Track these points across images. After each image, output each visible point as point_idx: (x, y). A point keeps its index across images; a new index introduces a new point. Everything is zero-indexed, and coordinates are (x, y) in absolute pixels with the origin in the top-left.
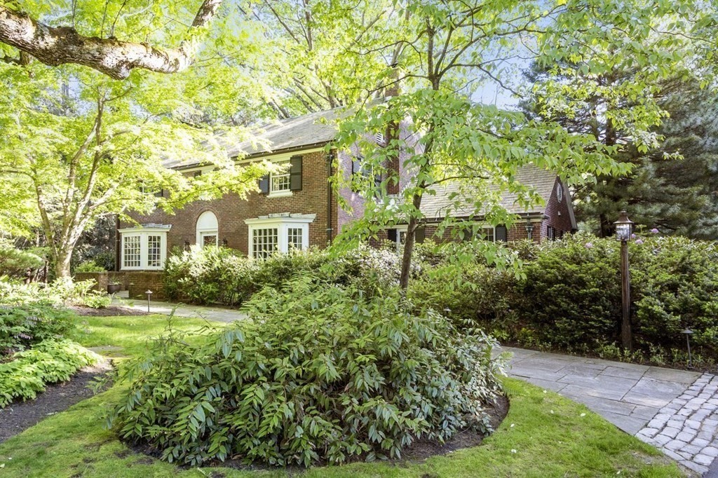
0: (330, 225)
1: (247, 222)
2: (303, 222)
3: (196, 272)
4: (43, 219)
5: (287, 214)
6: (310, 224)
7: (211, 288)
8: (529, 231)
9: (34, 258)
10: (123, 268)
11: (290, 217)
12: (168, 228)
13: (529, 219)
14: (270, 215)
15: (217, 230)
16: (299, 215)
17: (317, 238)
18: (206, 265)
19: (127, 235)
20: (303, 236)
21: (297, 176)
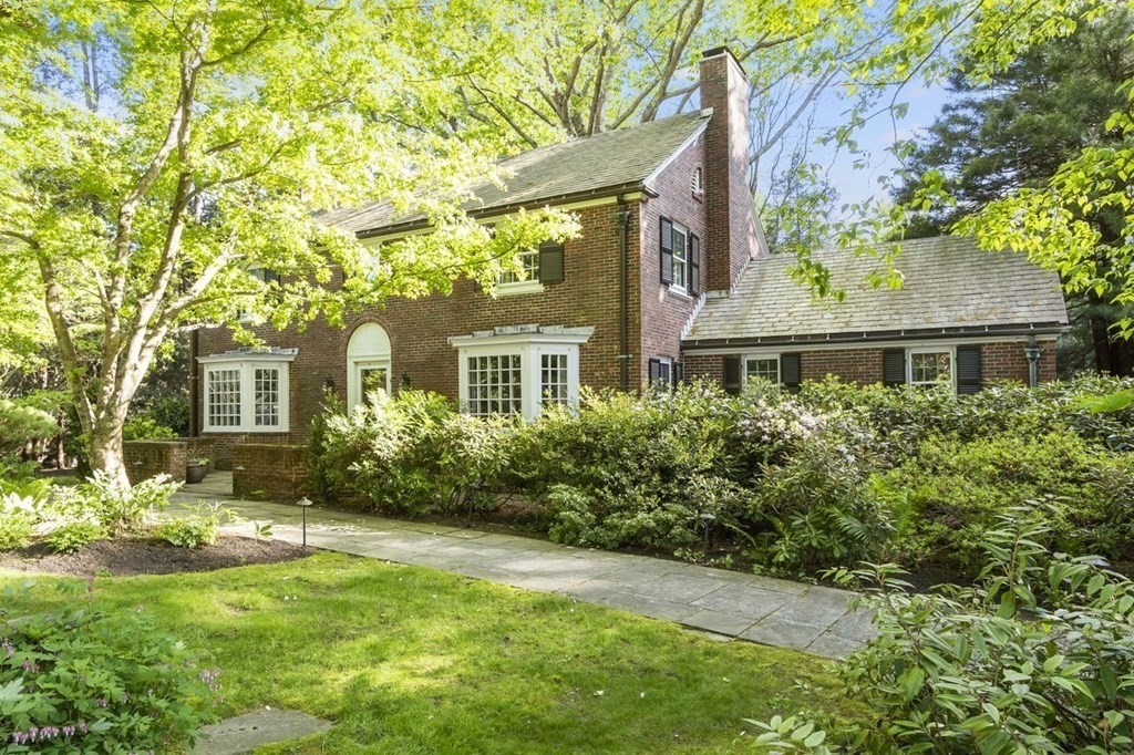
0: (625, 349)
1: (456, 342)
2: (569, 343)
3: (387, 447)
4: (59, 338)
5: (532, 327)
6: (581, 345)
7: (417, 480)
8: (1033, 359)
9: (39, 419)
10: (208, 428)
11: (538, 332)
12: (291, 353)
13: (1032, 334)
14: (497, 328)
15: (390, 358)
16: (558, 329)
17: (597, 374)
18: (404, 432)
19: (214, 369)
20: (569, 369)
21: (552, 255)
